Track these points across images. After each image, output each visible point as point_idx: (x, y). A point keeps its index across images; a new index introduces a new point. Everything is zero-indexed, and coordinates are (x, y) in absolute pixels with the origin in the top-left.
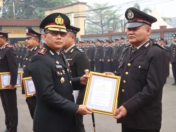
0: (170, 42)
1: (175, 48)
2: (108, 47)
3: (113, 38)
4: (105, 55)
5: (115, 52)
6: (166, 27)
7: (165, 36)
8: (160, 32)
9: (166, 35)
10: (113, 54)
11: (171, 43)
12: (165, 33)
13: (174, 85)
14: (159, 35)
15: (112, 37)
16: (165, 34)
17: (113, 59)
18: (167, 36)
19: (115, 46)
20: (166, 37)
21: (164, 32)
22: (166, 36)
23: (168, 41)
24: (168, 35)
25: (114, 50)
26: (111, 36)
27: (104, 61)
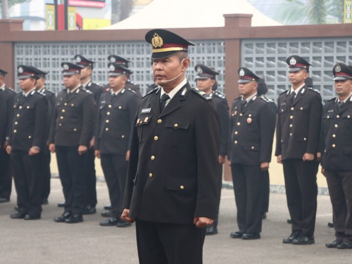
0: (276, 83)
1: (293, 106)
2: (30, 95)
3: (19, 53)
4: (16, 127)
5: (63, 114)
6: (248, 17)
7: (244, 55)
8: (223, 40)
9: (247, 52)
10: (55, 124)
11: (279, 87)
12: (246, 45)
13: (289, 242)
14: (220, 52)
15: (16, 49)
16: (244, 48)
17: (53, 142)
18: (254, 56)
19: (66, 90)
20: (250, 59)
21: (241, 40)
22: (249, 56)
23: (269, 79)
24: (257, 52)
25: (62, 106)
26: (9, 46)
27: (13, 151)
